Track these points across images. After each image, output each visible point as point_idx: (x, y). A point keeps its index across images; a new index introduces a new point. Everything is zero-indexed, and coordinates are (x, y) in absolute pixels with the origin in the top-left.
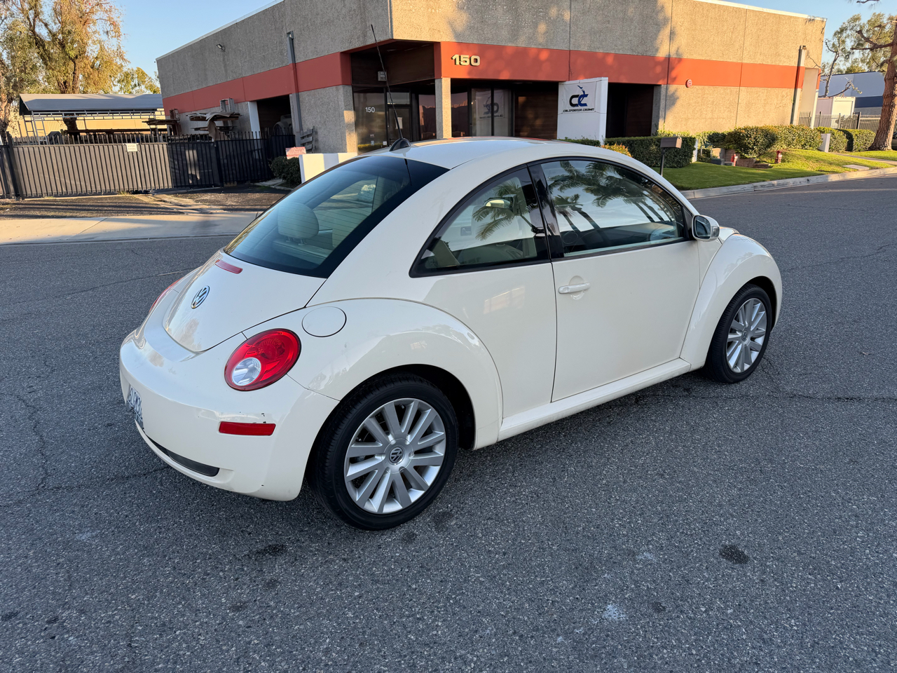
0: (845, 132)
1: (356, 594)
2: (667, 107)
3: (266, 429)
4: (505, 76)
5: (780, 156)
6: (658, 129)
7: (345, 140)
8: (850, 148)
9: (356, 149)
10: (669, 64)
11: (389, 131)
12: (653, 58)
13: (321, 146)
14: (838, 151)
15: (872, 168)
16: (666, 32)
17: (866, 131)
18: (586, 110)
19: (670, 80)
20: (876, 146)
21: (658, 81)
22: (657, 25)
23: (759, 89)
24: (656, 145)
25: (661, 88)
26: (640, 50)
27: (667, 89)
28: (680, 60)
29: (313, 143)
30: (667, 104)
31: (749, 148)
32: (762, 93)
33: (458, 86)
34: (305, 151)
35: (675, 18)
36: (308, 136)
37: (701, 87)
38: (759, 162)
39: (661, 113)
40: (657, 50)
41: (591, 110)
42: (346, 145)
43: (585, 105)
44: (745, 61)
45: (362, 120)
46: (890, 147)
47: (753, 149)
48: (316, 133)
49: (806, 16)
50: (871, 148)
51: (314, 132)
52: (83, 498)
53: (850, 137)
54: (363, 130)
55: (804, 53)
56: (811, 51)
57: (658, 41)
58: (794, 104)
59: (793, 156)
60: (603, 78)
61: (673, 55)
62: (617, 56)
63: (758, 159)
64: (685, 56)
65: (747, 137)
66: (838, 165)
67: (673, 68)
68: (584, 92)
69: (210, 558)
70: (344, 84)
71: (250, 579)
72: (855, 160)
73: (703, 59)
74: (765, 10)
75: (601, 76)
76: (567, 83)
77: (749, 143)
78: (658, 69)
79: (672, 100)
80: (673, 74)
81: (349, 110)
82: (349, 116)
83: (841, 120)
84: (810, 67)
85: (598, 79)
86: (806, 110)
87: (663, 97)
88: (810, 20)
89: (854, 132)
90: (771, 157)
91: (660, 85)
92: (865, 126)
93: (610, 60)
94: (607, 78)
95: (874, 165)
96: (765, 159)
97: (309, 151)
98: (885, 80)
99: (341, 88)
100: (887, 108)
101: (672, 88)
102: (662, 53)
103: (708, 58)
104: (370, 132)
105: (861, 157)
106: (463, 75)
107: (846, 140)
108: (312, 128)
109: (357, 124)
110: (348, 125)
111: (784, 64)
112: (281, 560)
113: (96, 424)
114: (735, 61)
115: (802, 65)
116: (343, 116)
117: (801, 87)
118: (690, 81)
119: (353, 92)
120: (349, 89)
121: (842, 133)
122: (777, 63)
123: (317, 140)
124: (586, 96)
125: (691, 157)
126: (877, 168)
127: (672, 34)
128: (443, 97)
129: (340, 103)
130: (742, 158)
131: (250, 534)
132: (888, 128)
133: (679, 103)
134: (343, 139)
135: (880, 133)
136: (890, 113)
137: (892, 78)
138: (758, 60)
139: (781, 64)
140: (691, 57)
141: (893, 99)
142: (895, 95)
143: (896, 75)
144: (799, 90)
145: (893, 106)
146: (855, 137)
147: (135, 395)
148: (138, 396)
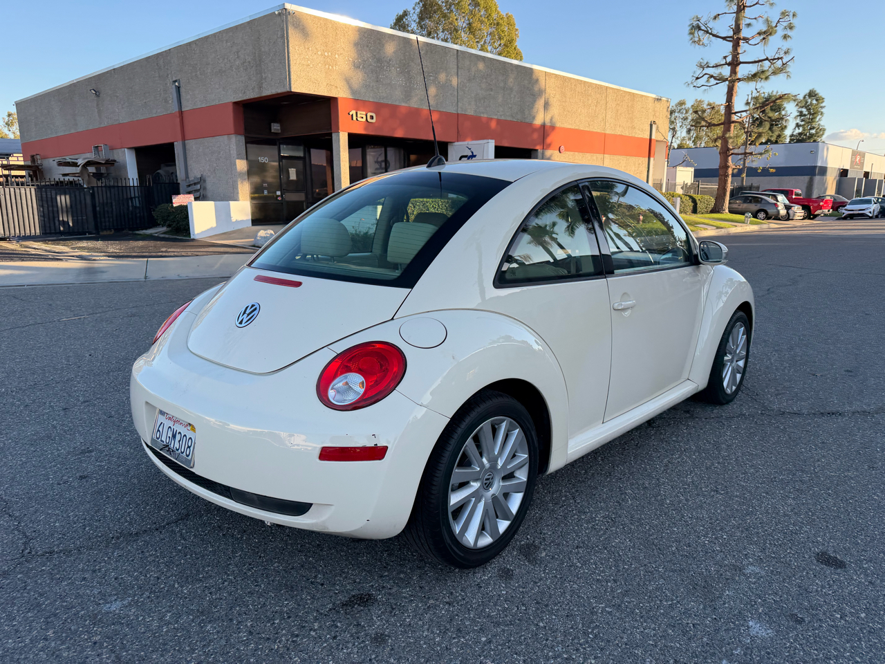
0: (691, 197)
1: (484, 639)
3: (376, 453)
4: (399, 133)
5: (641, 217)
7: (237, 188)
8: (695, 211)
9: (248, 198)
10: (545, 131)
11: (282, 181)
12: (530, 124)
13: (209, 194)
14: (685, 213)
15: (718, 228)
16: (540, 104)
17: (707, 197)
19: (546, 146)
20: (716, 209)
21: (536, 145)
22: (532, 95)
23: (619, 157)
25: (538, 152)
26: (519, 118)
27: (543, 153)
28: (553, 128)
29: (201, 191)
32: (622, 160)
33: (355, 141)
34: (193, 199)
35: (548, 91)
36: (195, 184)
37: (572, 153)
40: (534, 118)
42: (238, 193)
44: (607, 132)
45: (255, 169)
46: (727, 211)
48: (205, 181)
49: (654, 96)
50: (713, 211)
51: (202, 180)
52: (89, 562)
53: (694, 201)
54: (256, 179)
55: (654, 127)
56: (660, 126)
57: (535, 110)
58: (648, 171)
60: (490, 141)
61: (548, 123)
62: (499, 121)
64: (558, 125)
67: (548, 135)
68: (472, 153)
69: (289, 617)
70: (237, 133)
71: (352, 636)
72: (703, 220)
73: (573, 127)
74: (622, 88)
75: (488, 139)
76: (456, 143)
78: (535, 136)
80: (548, 140)
81: (242, 159)
82: (242, 165)
83: (684, 187)
84: (659, 139)
85: (485, 141)
86: (659, 177)
88: (658, 99)
89: (697, 197)
91: (537, 150)
92: (704, 193)
93: (493, 125)
94: (494, 141)
95: (719, 225)
97: (196, 199)
98: (720, 153)
99: (234, 138)
100: (723, 178)
102: (538, 121)
103: (577, 128)
104: (263, 181)
105: (705, 218)
106: (359, 130)
107: (691, 204)
108: (199, 176)
109: (250, 173)
110: (241, 174)
111: (639, 136)
112: (375, 611)
113: (65, 478)
114: (599, 131)
115: (653, 137)
116: (235, 164)
117: (654, 157)
118: (562, 148)
119: (246, 143)
120: (242, 139)
121: (688, 198)
122: (633, 135)
123: (205, 189)
124: (475, 156)
126: (722, 228)
127: (547, 105)
128: (341, 150)
129: (232, 152)
131: (322, 585)
132: (725, 194)
134: (235, 187)
135: (720, 198)
136: (726, 182)
137: (725, 152)
138: (618, 132)
139: (636, 136)
140: (563, 126)
141: (727, 169)
142: (729, 167)
143: (728, 149)
144: (652, 159)
145: (727, 176)
146: (698, 202)
147: (170, 429)
148: (177, 431)
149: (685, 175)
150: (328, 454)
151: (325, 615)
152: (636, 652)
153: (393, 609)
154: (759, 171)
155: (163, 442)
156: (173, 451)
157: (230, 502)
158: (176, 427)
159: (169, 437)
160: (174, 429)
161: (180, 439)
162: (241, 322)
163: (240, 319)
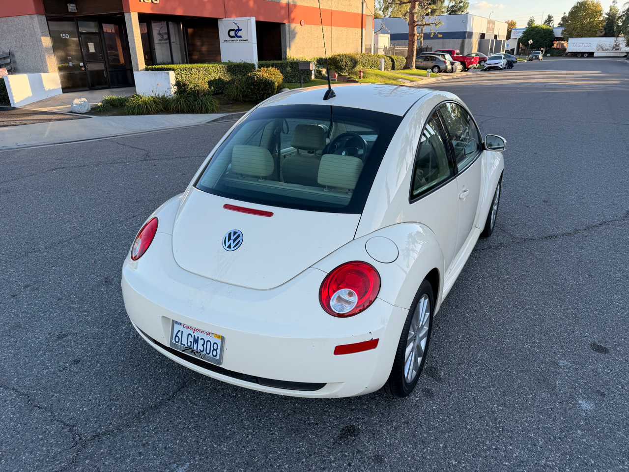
0: (390, 57)
2: (291, 39)
3: (372, 344)
4: (179, 12)
5: (362, 74)
6: (286, 55)
7: (45, 62)
8: (393, 68)
9: (57, 69)
10: (289, 8)
11: (84, 54)
12: (278, 3)
13: (20, 67)
14: (387, 70)
15: (412, 81)
17: (400, 57)
18: (241, 40)
19: (291, 21)
20: (407, 67)
21: (283, 20)
23: (342, 28)
24: (290, 67)
25: (285, 26)
27: (289, 26)
28: (295, 6)
29: (12, 64)
30: (291, 37)
31: (342, 69)
32: (344, 30)
33: (144, 18)
34: (6, 72)
36: (4, 58)
37: (310, 26)
38: (350, 78)
39: (288, 44)
41: (246, 40)
42: (47, 66)
43: (241, 37)
44: (333, 9)
45: (59, 44)
46: (414, 67)
47: (345, 69)
48: (13, 56)
50: (405, 68)
51: (10, 55)
53: (393, 61)
54: (61, 53)
55: (364, 4)
56: (368, 4)
58: (362, 39)
59: (369, 74)
60: (252, 18)
61: (291, 3)
62: (255, 0)
63: (349, 76)
64: (298, 3)
65: (341, 61)
66: (393, 79)
67: (292, 12)
68: (238, 27)
70: (38, 13)
71: (359, 461)
72: (403, 76)
73: (309, 5)
75: (250, 16)
76: (224, 19)
77: (342, 65)
78: (283, 12)
79: (293, 34)
80: (292, 16)
81: (46, 36)
82: (47, 42)
83: (385, 49)
84: (368, 14)
85: (248, 18)
87: (287, 32)
89: (394, 57)
90: (356, 74)
91: (284, 24)
92: (397, 54)
94: (254, 18)
95: (411, 79)
96: (353, 76)
97: (10, 71)
98: (409, 24)
99: (36, 18)
100: (411, 43)
101: (293, 25)
102: (284, 1)
103: (312, 6)
104: (67, 55)
105: (401, 74)
106: (147, 10)
107: (391, 63)
108: (7, 51)
109: (55, 48)
110: (47, 49)
111: (355, 12)
112: (364, 438)
114: (327, 8)
115: (364, 13)
116: (41, 41)
117: (365, 28)
118: (302, 21)
119: (48, 20)
120: (44, 18)
121: (389, 58)
122: (350, 11)
123: (15, 62)
124: (241, 30)
125: (311, 75)
126: (414, 81)
128: (134, 27)
129: (36, 30)
130: (339, 75)
132: (413, 56)
133: (298, 37)
134: (43, 61)
135: (409, 58)
136: (413, 46)
137: (412, 24)
138: (341, 8)
139: (353, 12)
140: (301, 4)
141: (414, 37)
142: (415, 35)
143: (414, 22)
144: (364, 29)
145: (414, 41)
146: (395, 61)
147: (190, 336)
148: (198, 337)
149: (384, 41)
150: (341, 350)
151: (333, 448)
152: (530, 435)
153: (374, 434)
154: (432, 36)
155: (184, 345)
156: (197, 352)
157: (255, 385)
158: (197, 334)
159: (191, 342)
160: (194, 336)
161: (203, 343)
162: (229, 247)
163: (227, 244)
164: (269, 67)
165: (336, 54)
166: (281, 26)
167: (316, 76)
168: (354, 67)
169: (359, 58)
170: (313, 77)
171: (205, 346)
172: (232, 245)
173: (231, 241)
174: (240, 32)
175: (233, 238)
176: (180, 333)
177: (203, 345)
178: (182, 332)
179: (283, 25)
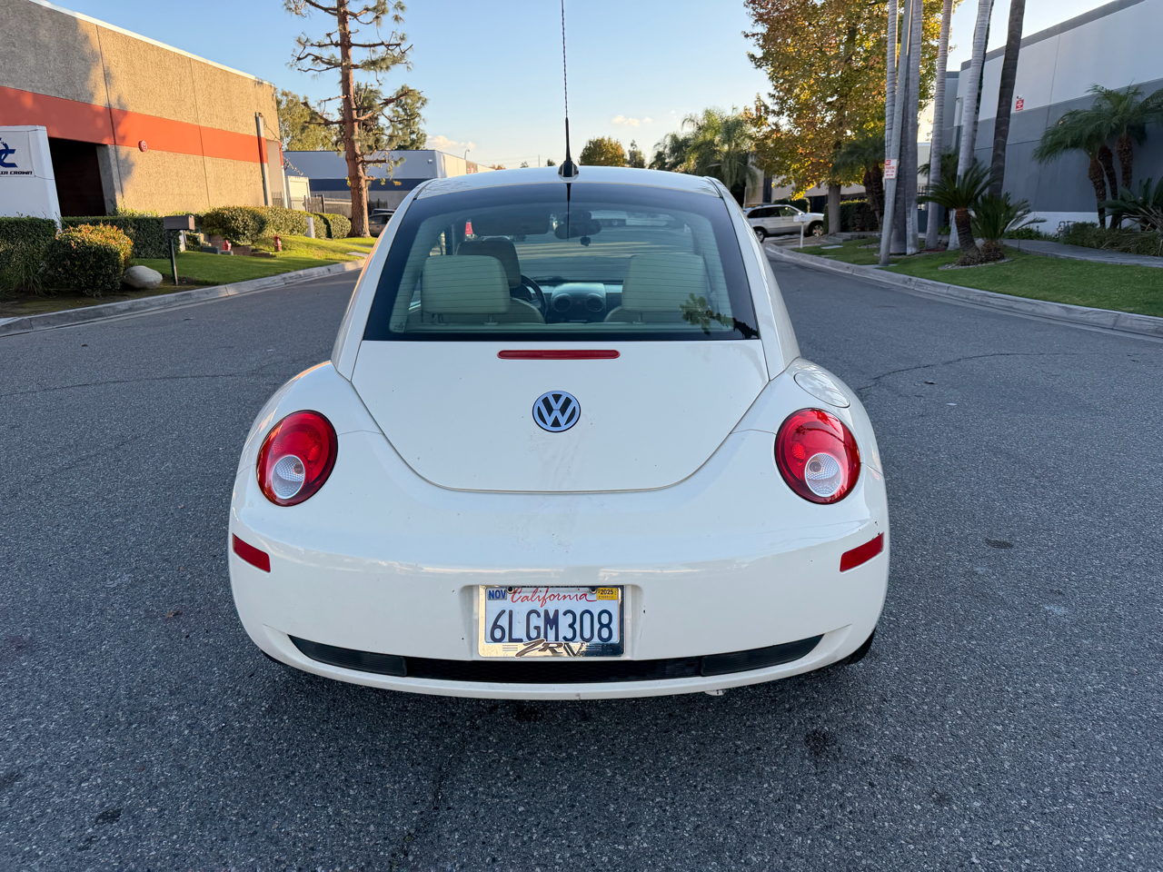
2: (122, 176)
5: (279, 242)
6: (116, 206)
8: (329, 235)
10: (113, 117)
12: (88, 106)
14: (321, 237)
16: (97, 74)
17: (339, 217)
18: (15, 173)
19: (118, 140)
20: (355, 233)
21: (102, 138)
22: (83, 60)
23: (225, 161)
24: (134, 228)
25: (108, 149)
26: (67, 93)
27: (116, 151)
28: (124, 113)
30: (122, 172)
31: (238, 233)
32: (229, 165)
35: (106, 55)
37: (159, 152)
38: (256, 250)
39: (116, 184)
40: (92, 95)
41: (27, 173)
43: (13, 165)
44: (203, 124)
46: (368, 234)
47: (244, 234)
49: (253, 78)
50: (350, 235)
53: (326, 222)
55: (261, 120)
56: (267, 120)
57: (90, 84)
58: (264, 181)
59: (292, 242)
60: (37, 128)
61: (115, 106)
62: (36, 97)
63: (254, 247)
64: (131, 109)
65: (233, 219)
66: (341, 252)
67: (119, 123)
68: (5, 145)
73: (153, 114)
74: (210, 63)
75: (35, 125)
77: (238, 227)
78: (100, 123)
79: (127, 168)
80: (120, 131)
83: (305, 202)
84: (269, 138)
85: (29, 128)
86: (277, 190)
87: (113, 162)
88: (258, 83)
89: (329, 216)
90: (267, 244)
91: (105, 145)
93: (28, 102)
94: (44, 128)
96: (261, 247)
98: (347, 160)
100: (356, 191)
101: (123, 150)
102: (100, 100)
103: (158, 115)
107: (324, 226)
111: (244, 133)
114: (190, 122)
115: (262, 135)
117: (267, 162)
118: (143, 144)
121: (318, 218)
122: (236, 130)
124: (13, 151)
125: (179, 244)
127: (107, 77)
130: (234, 245)
132: (362, 213)
133: (136, 172)
135: (356, 218)
136: (360, 197)
137: (353, 159)
138: (216, 124)
139: (240, 132)
140: (138, 111)
141: (359, 181)
142: (361, 178)
143: (356, 156)
144: (265, 165)
145: (361, 189)
146: (331, 223)
147: (533, 616)
148: (557, 612)
149: (299, 188)
150: (848, 561)
158: (551, 606)
159: (537, 628)
160: (546, 612)
161: (571, 621)
162: (556, 423)
163: (550, 420)
164: (99, 224)
165: (222, 206)
166: (98, 149)
167: (188, 247)
168: (261, 230)
169: (264, 213)
170: (182, 248)
171: (577, 626)
172: (562, 420)
173: (556, 413)
174: (9, 155)
175: (557, 406)
176: (506, 617)
177: (571, 626)
178: (511, 613)
179: (103, 148)
